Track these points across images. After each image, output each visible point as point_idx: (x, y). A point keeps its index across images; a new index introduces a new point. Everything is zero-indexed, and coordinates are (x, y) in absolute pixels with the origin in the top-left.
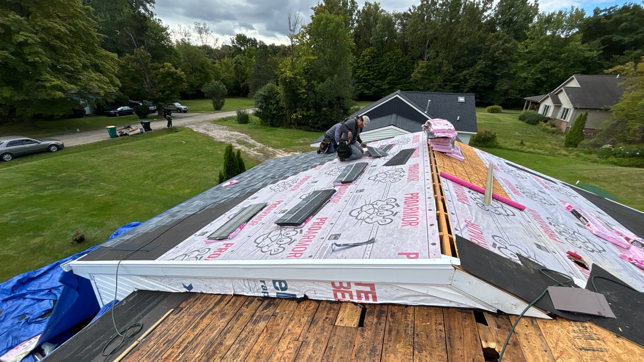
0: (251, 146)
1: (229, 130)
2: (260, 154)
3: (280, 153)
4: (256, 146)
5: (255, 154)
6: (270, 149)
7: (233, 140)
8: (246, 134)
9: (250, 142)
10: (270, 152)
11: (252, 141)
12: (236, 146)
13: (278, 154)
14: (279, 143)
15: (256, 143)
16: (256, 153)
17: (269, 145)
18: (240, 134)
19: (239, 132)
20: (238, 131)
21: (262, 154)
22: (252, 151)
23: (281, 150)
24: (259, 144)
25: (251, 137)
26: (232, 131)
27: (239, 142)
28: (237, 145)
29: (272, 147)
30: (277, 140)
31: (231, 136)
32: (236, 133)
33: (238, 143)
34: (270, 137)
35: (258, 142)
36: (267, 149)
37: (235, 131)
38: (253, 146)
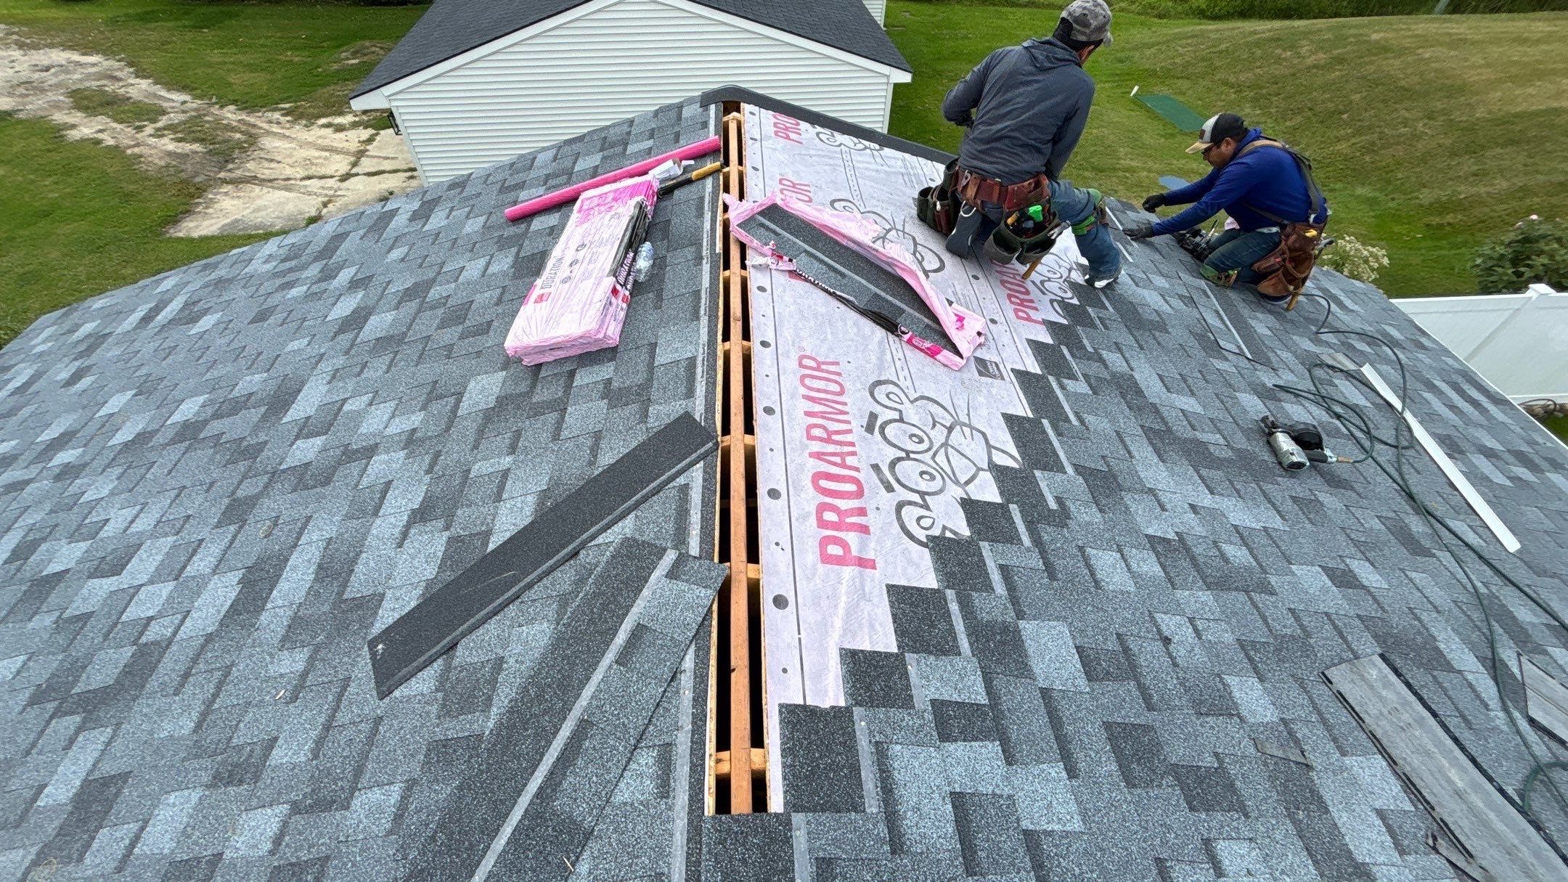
0: (141, 113)
1: (21, 46)
2: (187, 147)
3: (275, 129)
4: (164, 112)
5: (170, 154)
6: (230, 114)
7: (51, 96)
8: (107, 53)
9: (134, 93)
10: (233, 129)
11: (139, 88)
12: (73, 126)
13: (268, 133)
14: (260, 79)
15: (163, 93)
16: (168, 144)
17: (220, 98)
18: (76, 57)
19: (71, 48)
20: (66, 47)
21: (196, 147)
22: (152, 141)
23: (277, 115)
24: (178, 97)
25: (131, 64)
26: (36, 47)
27: (88, 102)
28: (76, 118)
29: (234, 102)
30: (252, 68)
31: (37, 75)
32: (59, 56)
33: (79, 107)
34: (215, 56)
35: (170, 86)
36: (217, 121)
37: (52, 46)
38: (153, 113)
